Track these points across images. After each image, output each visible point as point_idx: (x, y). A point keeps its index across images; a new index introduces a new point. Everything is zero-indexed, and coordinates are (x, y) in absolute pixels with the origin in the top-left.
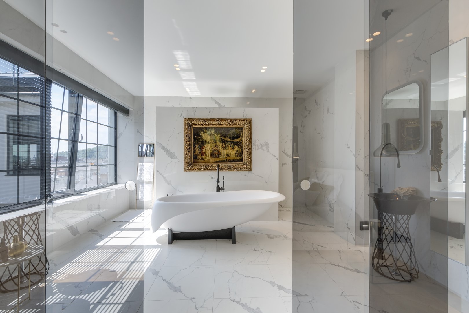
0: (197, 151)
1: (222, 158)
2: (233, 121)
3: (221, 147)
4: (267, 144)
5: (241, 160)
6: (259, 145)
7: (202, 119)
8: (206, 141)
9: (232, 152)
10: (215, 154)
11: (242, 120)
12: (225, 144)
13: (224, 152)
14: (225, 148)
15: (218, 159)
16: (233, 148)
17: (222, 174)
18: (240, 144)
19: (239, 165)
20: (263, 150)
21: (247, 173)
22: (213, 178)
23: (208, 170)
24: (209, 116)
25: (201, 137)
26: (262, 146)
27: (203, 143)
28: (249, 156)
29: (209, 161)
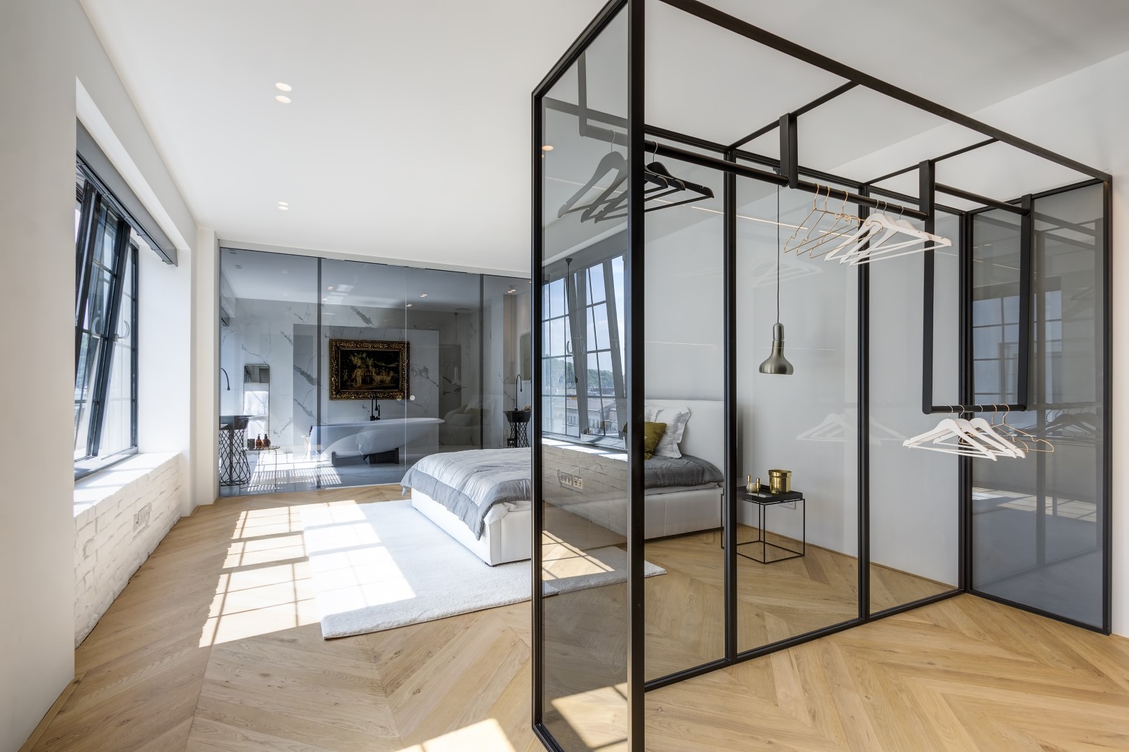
0: (346, 377)
1: (375, 384)
2: (389, 343)
3: (374, 372)
4: (426, 370)
5: (397, 387)
6: (418, 371)
7: (352, 341)
8: (356, 365)
9: (387, 378)
10: (367, 380)
11: (399, 343)
12: (379, 370)
13: (377, 378)
14: (378, 374)
15: (370, 387)
16: (389, 374)
17: (380, 402)
18: (396, 370)
19: (394, 392)
20: (421, 375)
21: (403, 401)
22: (364, 407)
23: (359, 398)
24: (361, 338)
25: (351, 361)
26: (421, 372)
27: (355, 367)
28: (407, 383)
29: (359, 388)
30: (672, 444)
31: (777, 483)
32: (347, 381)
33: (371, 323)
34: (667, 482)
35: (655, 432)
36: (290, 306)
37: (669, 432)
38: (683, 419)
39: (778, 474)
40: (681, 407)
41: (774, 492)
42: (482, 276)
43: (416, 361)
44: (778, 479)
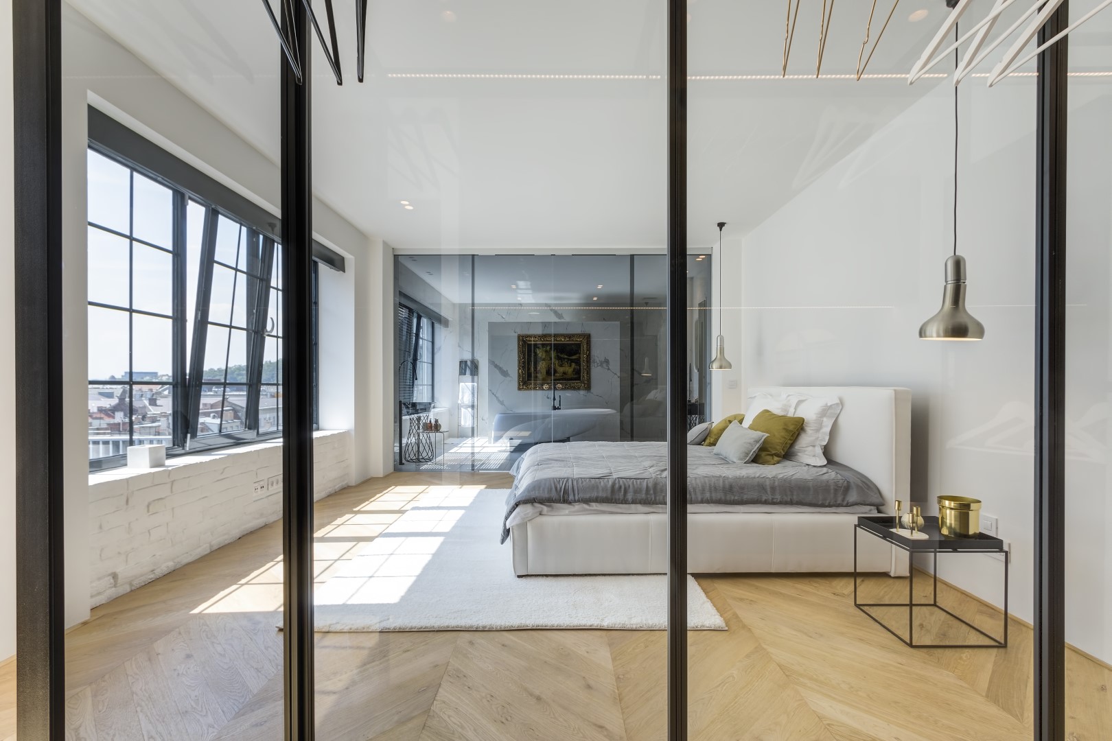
0: (531, 369)
1: (558, 376)
2: (570, 336)
3: (557, 364)
4: (607, 361)
5: (579, 379)
6: (598, 362)
7: (536, 335)
8: (541, 358)
9: (568, 369)
10: (551, 372)
11: (580, 336)
12: (562, 362)
13: (560, 370)
14: (561, 366)
15: (554, 378)
16: (570, 366)
17: (558, 393)
18: (578, 362)
19: (575, 383)
20: (602, 367)
21: (585, 392)
22: (548, 398)
23: (544, 389)
24: (544, 332)
25: (536, 353)
26: (602, 364)
27: (539, 359)
28: (587, 374)
29: (543, 380)
30: (814, 446)
31: (950, 518)
32: (532, 373)
33: (563, 318)
34: (778, 497)
35: (784, 429)
37: (809, 430)
38: (834, 413)
39: (953, 504)
40: (828, 396)
41: (945, 531)
42: (632, 256)
43: (597, 353)
44: (953, 512)
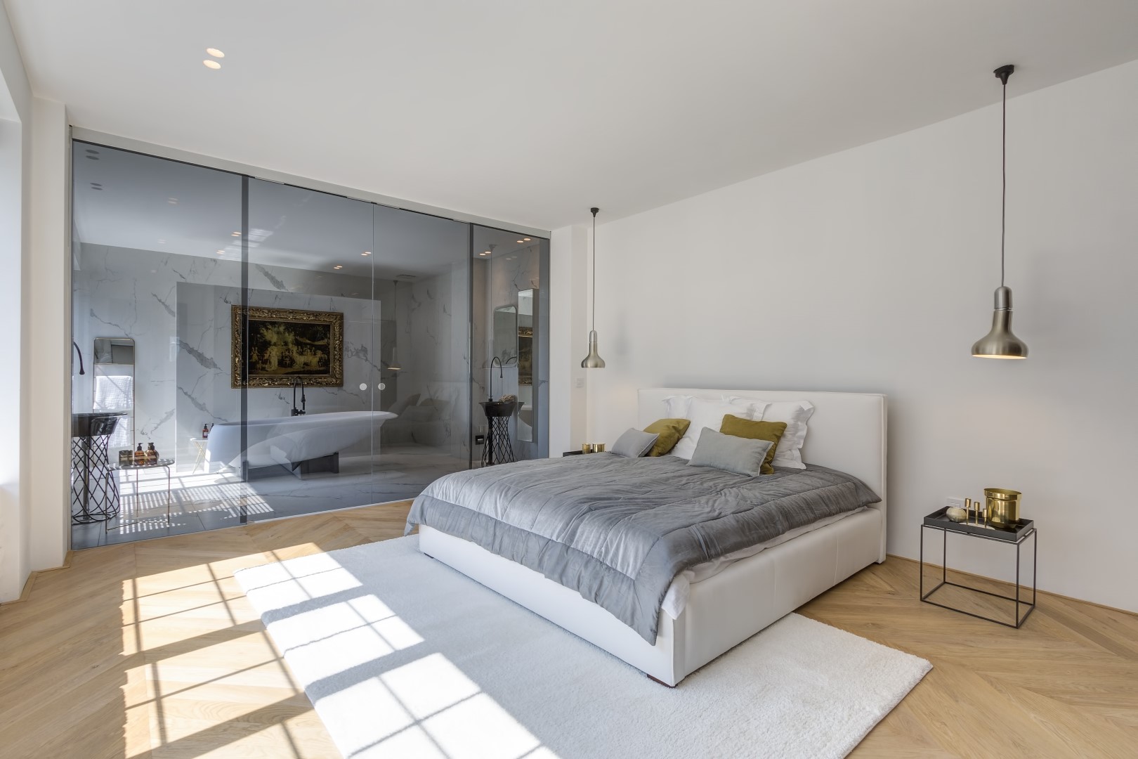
0: (255, 357)
1: (296, 367)
2: (317, 314)
3: (295, 352)
4: (364, 350)
5: (327, 372)
6: (353, 350)
7: (264, 308)
8: (270, 342)
9: (313, 359)
10: (286, 362)
11: (329, 314)
12: (302, 348)
13: (300, 360)
14: (301, 354)
15: (290, 370)
16: (315, 354)
18: (325, 349)
19: (324, 378)
20: (359, 357)
21: (335, 390)
22: (281, 398)
23: (275, 386)
24: (277, 305)
25: (263, 336)
26: (357, 352)
27: (266, 345)
28: (340, 366)
29: (275, 372)
30: (793, 450)
31: (1001, 508)
32: (257, 362)
33: (285, 287)
36: (166, 259)
37: (788, 433)
38: (803, 416)
39: (1003, 496)
41: (996, 521)
42: (472, 225)
43: (353, 338)
44: (1003, 503)
